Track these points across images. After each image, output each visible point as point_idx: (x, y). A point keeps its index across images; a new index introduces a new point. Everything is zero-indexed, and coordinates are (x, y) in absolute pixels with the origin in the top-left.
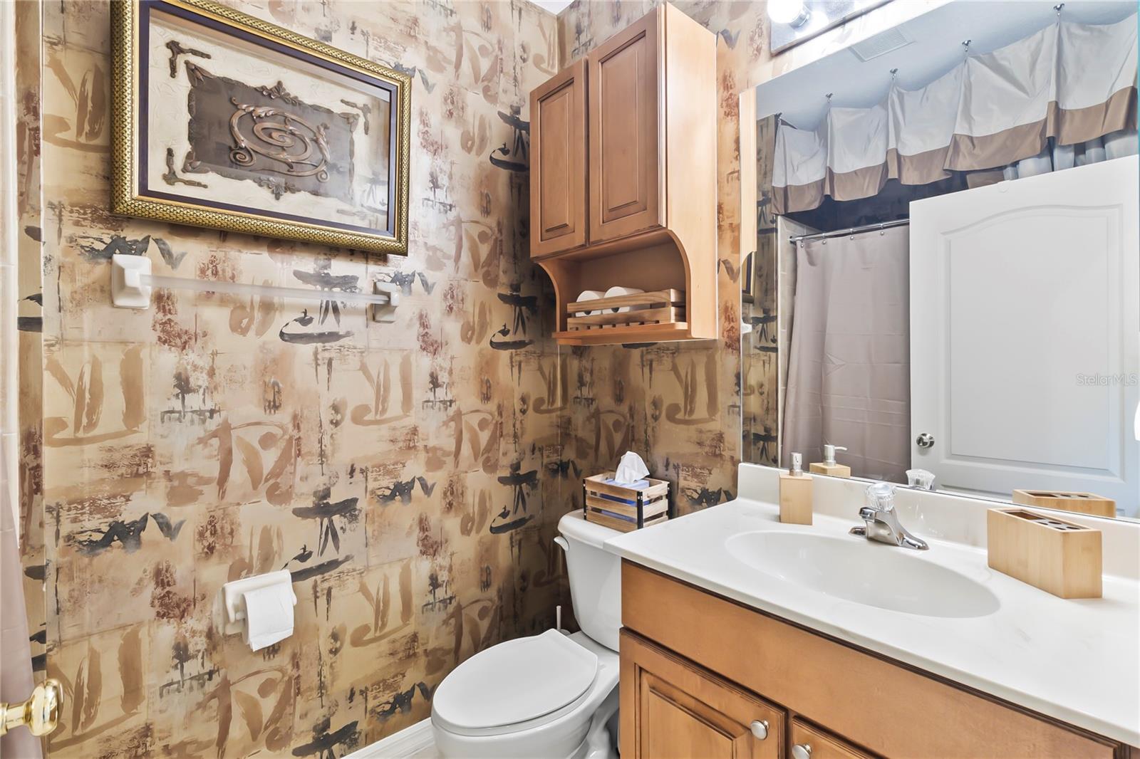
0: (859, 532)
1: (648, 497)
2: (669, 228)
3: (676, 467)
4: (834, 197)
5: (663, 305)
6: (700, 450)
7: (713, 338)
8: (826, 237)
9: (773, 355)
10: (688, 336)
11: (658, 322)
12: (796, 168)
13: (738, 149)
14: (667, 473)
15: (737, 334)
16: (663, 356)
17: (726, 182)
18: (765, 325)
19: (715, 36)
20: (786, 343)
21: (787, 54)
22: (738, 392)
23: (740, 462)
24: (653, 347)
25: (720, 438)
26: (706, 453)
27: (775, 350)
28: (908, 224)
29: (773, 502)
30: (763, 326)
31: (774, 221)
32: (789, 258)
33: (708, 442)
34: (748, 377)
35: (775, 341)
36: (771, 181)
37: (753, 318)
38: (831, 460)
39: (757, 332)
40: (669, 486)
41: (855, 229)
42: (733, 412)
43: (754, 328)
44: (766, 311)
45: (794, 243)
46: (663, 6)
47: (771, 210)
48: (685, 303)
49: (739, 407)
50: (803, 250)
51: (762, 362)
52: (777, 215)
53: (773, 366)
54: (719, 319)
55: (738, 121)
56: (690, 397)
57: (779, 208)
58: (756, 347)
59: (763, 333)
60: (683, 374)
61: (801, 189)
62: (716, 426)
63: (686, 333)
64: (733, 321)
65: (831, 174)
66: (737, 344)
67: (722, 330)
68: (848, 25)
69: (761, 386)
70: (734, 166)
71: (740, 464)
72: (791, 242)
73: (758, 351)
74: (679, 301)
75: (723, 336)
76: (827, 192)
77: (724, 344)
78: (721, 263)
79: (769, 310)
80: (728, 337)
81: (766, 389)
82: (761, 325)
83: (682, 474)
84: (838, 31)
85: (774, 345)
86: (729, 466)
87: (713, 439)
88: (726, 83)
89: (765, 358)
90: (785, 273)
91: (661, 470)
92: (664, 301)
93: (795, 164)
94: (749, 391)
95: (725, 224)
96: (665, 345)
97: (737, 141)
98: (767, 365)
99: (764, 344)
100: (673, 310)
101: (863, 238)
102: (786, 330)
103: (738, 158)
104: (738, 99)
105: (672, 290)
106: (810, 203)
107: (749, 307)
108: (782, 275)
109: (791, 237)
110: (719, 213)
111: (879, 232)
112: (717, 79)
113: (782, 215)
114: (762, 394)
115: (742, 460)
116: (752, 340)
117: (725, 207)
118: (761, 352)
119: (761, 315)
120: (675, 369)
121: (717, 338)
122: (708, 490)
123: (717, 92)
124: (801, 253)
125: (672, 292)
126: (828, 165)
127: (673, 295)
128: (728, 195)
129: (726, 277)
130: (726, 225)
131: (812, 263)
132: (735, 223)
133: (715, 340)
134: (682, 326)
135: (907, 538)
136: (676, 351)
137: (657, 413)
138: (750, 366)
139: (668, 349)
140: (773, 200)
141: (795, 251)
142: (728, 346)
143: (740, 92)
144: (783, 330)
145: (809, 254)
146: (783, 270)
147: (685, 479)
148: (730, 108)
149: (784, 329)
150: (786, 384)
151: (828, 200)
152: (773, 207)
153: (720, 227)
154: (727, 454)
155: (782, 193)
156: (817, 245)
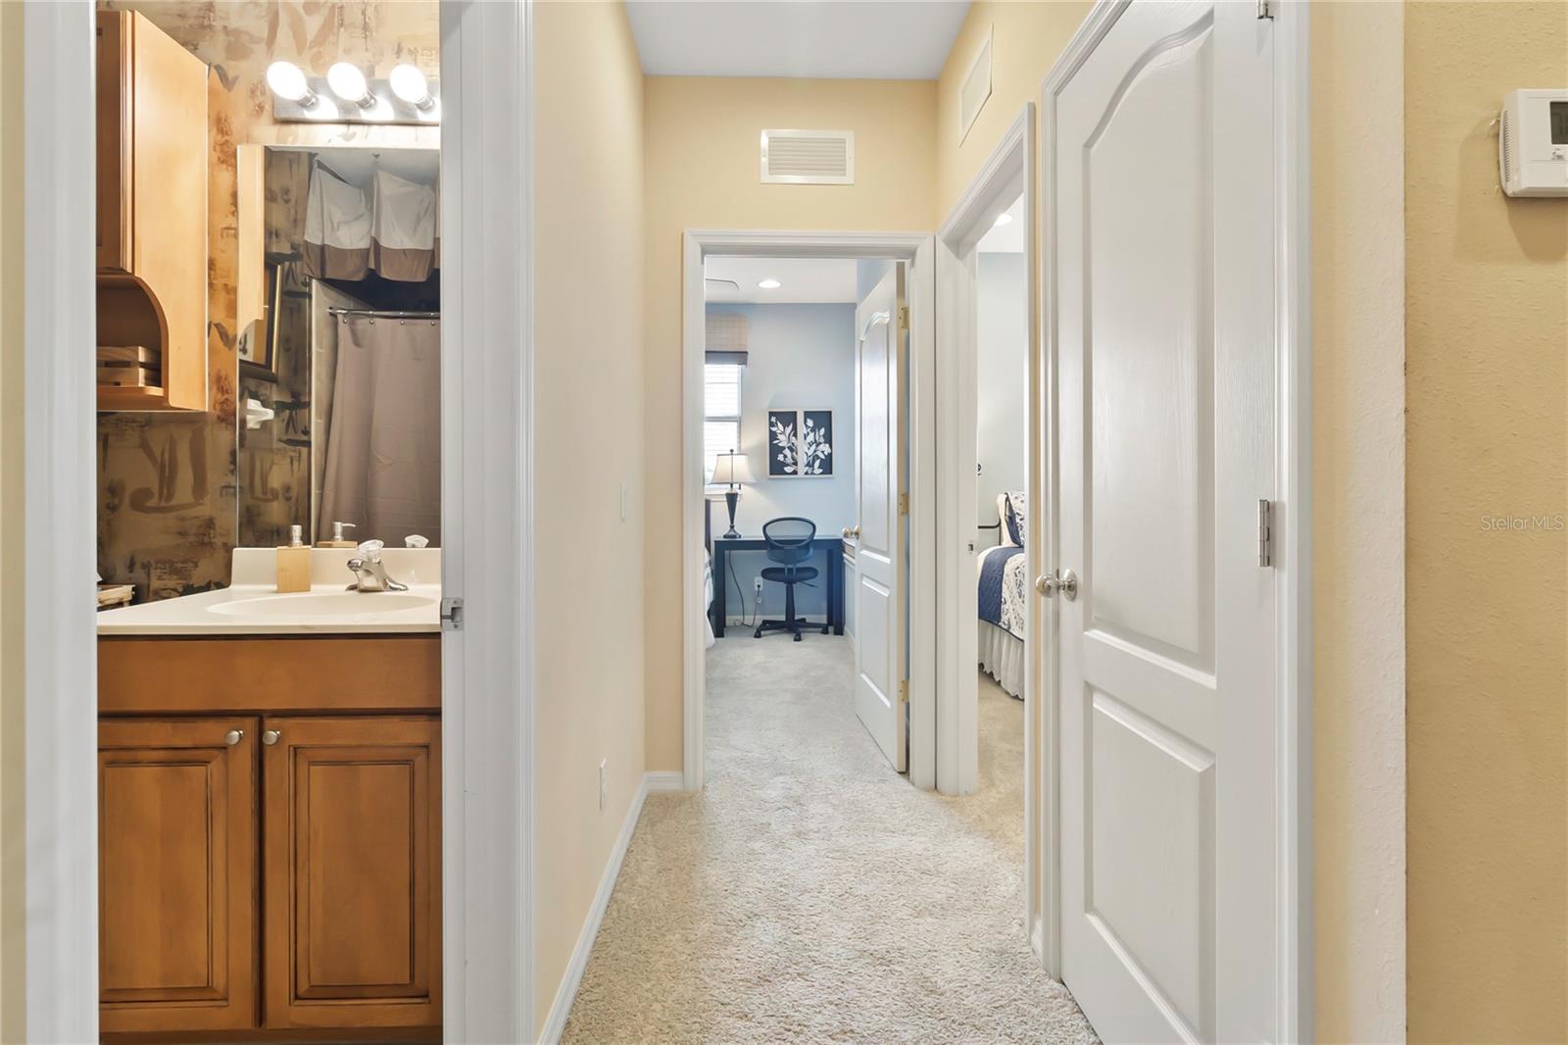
0: (353, 588)
1: (100, 602)
2: (136, 275)
3: (146, 567)
4: (380, 271)
5: (127, 364)
6: (181, 541)
7: (201, 410)
8: (373, 316)
9: (304, 450)
10: (165, 404)
11: (118, 384)
12: (336, 226)
13: (235, 203)
14: (131, 575)
15: (232, 408)
16: (126, 430)
17: (219, 237)
18: (294, 413)
19: (207, 67)
20: (323, 437)
21: (293, 127)
22: (233, 472)
23: (235, 547)
24: (111, 417)
25: (210, 523)
26: (191, 543)
27: (308, 444)
28: (439, 318)
29: (272, 583)
30: (291, 414)
31: (309, 285)
32: (327, 333)
33: (194, 530)
34: (270, 479)
35: (307, 432)
36: (304, 234)
37: (276, 402)
38: (338, 537)
39: (283, 420)
40: (133, 589)
41: (407, 314)
42: (227, 493)
43: (277, 414)
44: (295, 395)
45: (334, 315)
46: (129, 14)
47: (302, 270)
48: (160, 365)
49: (235, 488)
50: (347, 327)
51: (289, 460)
52: (311, 278)
53: (304, 464)
54: (210, 389)
55: (236, 173)
56: (168, 477)
57: (313, 270)
58: (280, 440)
59: (291, 423)
60: (157, 452)
61: (342, 254)
62: (205, 510)
63: (161, 401)
64: (227, 392)
65: (376, 243)
66: (233, 418)
67: (213, 402)
68: (353, 128)
69: (288, 489)
70: (230, 221)
71: (235, 550)
72: (331, 314)
73: (283, 445)
74: (149, 361)
75: (215, 409)
76: (372, 266)
77: (216, 417)
78: (213, 327)
79: (299, 394)
80: (222, 410)
81: (294, 493)
82: (288, 412)
83: (154, 573)
84: (343, 128)
85: (306, 438)
86: (220, 555)
87: (200, 526)
88: (220, 124)
89: (293, 454)
90: (323, 351)
91: (121, 571)
92: (127, 359)
93: (336, 221)
94: (270, 497)
95: (219, 283)
96: (128, 416)
97: (234, 195)
98: (296, 464)
99: (292, 436)
100: (142, 372)
101: (415, 324)
102: (322, 421)
103: (235, 213)
104: (236, 150)
105: (140, 348)
106: (353, 273)
107: (271, 387)
108: (318, 353)
109: (331, 308)
110: (210, 268)
111: (429, 321)
112: (209, 117)
113: (318, 279)
114: (288, 499)
115: (237, 544)
116: (275, 432)
117: (219, 265)
118: (288, 447)
119: (288, 399)
120: (145, 446)
121: (207, 410)
122: (193, 585)
123: (209, 131)
124: (344, 330)
125: (141, 351)
126: (373, 235)
127: (142, 355)
128: (223, 251)
129: (220, 344)
130: (220, 285)
131: (357, 343)
132: (231, 284)
133: (204, 413)
134: (155, 391)
135: (390, 584)
136: (148, 422)
137: (116, 501)
138: (272, 464)
139: (134, 421)
140: (305, 258)
141: (336, 325)
142: (220, 419)
143: (240, 144)
144: (319, 421)
145: (354, 333)
146: (320, 345)
147: (160, 578)
148: (225, 156)
149: (321, 419)
150: (322, 486)
151: (373, 275)
152: (306, 267)
153: (211, 285)
154: (218, 541)
155: (318, 252)
156: (363, 323)
